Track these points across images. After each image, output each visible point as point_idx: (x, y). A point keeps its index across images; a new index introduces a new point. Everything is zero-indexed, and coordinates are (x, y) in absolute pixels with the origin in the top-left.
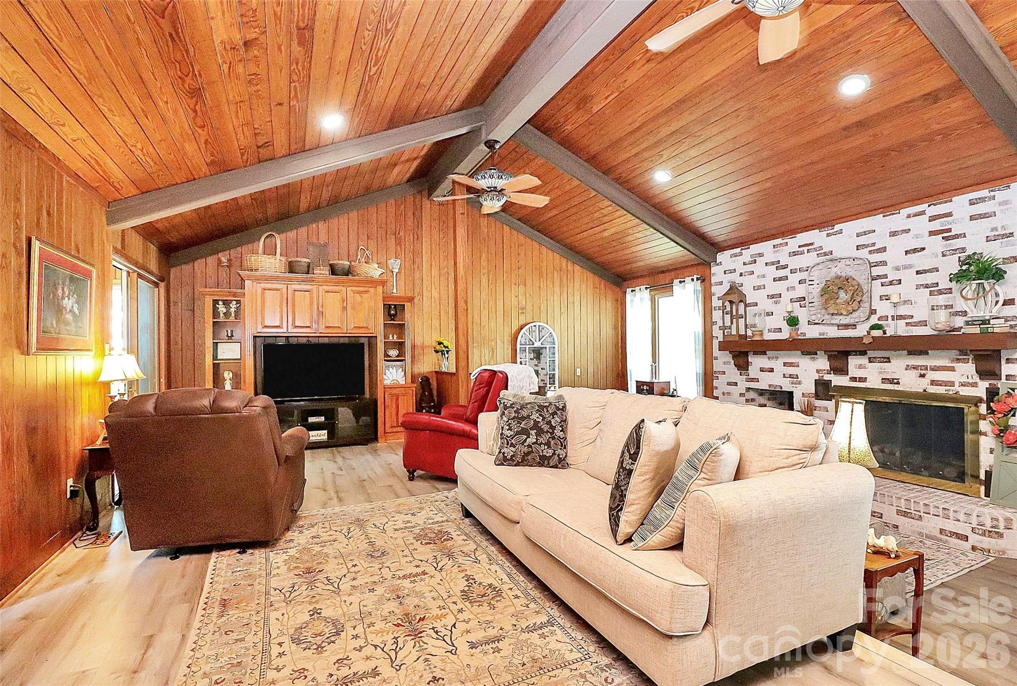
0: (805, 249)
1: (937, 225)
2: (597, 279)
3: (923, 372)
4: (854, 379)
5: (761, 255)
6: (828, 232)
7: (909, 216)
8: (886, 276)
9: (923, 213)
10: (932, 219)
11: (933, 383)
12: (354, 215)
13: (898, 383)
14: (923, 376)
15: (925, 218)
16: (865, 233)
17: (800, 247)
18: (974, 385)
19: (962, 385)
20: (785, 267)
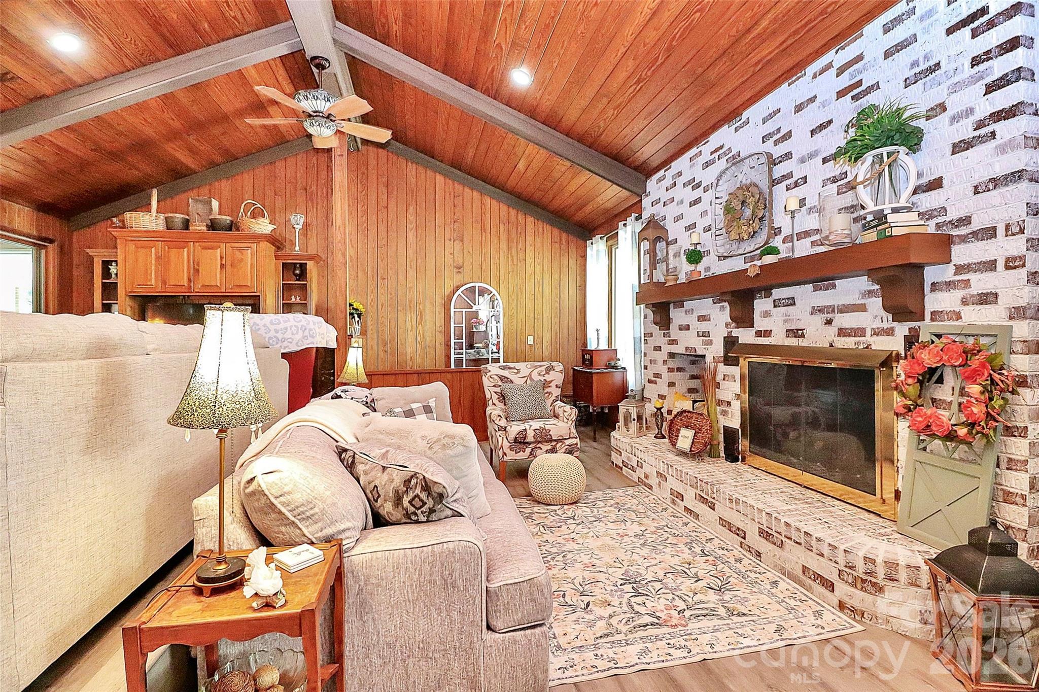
0: (716, 155)
1: (845, 80)
2: (556, 232)
3: (830, 316)
4: (759, 334)
5: (680, 174)
6: (736, 125)
7: (815, 77)
8: (790, 175)
9: (829, 66)
10: (841, 71)
11: (842, 332)
12: (260, 172)
13: (803, 336)
14: (829, 322)
15: (833, 72)
16: (771, 116)
17: (712, 154)
18: (890, 332)
19: (876, 333)
20: (698, 185)
